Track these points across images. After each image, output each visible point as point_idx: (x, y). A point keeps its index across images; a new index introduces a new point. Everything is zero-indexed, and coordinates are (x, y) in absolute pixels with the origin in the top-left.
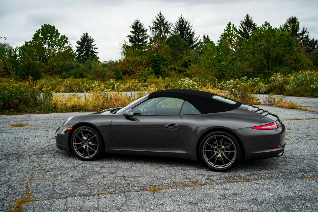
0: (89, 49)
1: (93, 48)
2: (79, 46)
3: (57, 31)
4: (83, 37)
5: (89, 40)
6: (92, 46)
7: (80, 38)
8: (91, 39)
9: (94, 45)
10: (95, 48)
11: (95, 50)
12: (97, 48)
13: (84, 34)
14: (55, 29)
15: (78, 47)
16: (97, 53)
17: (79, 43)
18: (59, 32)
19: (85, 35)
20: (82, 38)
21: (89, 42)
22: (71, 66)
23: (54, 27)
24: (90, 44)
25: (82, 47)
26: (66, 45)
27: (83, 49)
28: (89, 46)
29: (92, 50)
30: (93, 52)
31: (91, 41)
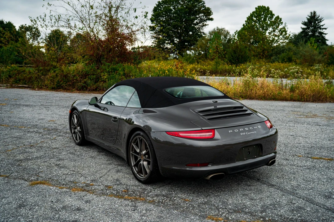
0: (316, 30)
1: (321, 29)
2: (305, 27)
3: (271, 12)
4: (310, 17)
5: (317, 20)
6: (321, 26)
7: (307, 18)
8: (319, 18)
9: (322, 26)
10: (323, 29)
11: (324, 30)
12: (326, 29)
13: (311, 13)
14: (270, 10)
15: (303, 29)
16: (325, 34)
17: (305, 24)
18: (273, 13)
19: (313, 14)
20: (309, 18)
21: (317, 22)
22: (282, 49)
23: (268, 8)
24: (318, 24)
25: (308, 28)
26: (281, 27)
27: (309, 31)
28: (316, 26)
29: (319, 31)
30: (321, 33)
31: (319, 21)
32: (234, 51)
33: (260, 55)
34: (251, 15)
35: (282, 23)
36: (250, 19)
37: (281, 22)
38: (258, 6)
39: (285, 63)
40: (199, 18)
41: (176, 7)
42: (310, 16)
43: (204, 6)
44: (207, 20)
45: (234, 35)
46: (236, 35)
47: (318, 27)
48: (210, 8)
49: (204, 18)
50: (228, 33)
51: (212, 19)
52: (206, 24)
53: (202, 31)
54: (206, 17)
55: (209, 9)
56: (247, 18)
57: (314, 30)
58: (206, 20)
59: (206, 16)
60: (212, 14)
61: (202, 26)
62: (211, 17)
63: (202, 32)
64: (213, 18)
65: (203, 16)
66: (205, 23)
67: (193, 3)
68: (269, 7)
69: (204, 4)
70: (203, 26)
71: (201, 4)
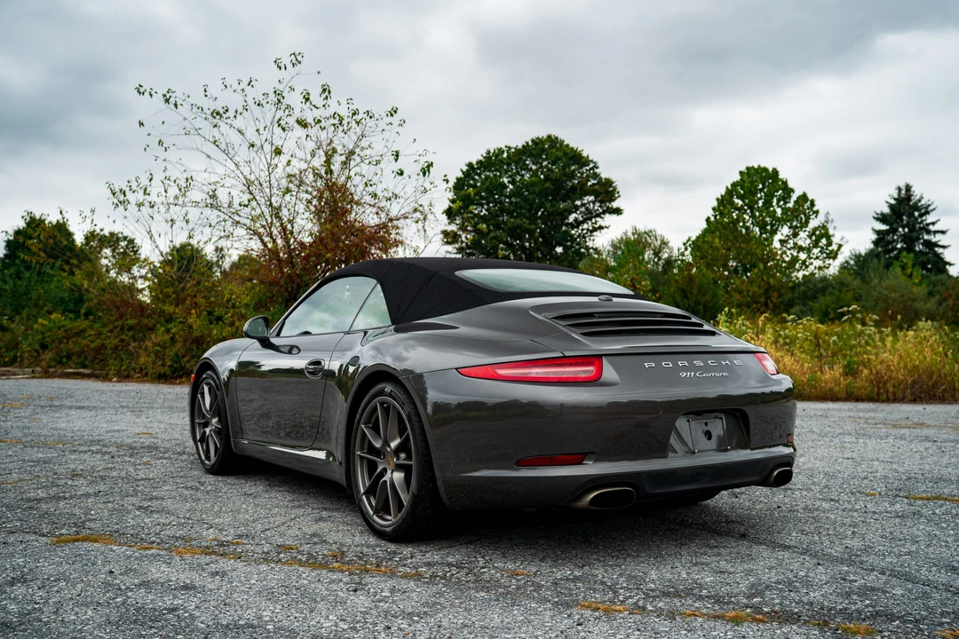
0: (915, 235)
1: (929, 232)
2: (884, 227)
3: (785, 183)
4: (895, 199)
5: (916, 207)
6: (928, 225)
7: (887, 202)
8: (923, 202)
9: (933, 224)
10: (935, 232)
11: (939, 237)
12: (943, 232)
13: (900, 189)
14: (780, 177)
15: (878, 232)
16: (944, 247)
17: (882, 218)
18: (791, 185)
19: (903, 192)
20: (893, 202)
21: (916, 214)
23: (775, 172)
24: (919, 220)
25: (893, 231)
26: (813, 223)
27: (895, 237)
28: (914, 226)
29: (926, 237)
30: (931, 245)
31: (923, 211)
32: (683, 291)
33: (756, 303)
34: (730, 192)
35: (817, 212)
36: (724, 203)
37: (815, 209)
38: (747, 168)
39: (830, 323)
40: (583, 209)
41: (518, 178)
42: (896, 196)
43: (595, 174)
44: (604, 213)
45: (683, 250)
46: (686, 249)
47: (921, 229)
48: (614, 180)
49: (596, 208)
50: (664, 243)
51: (618, 211)
52: (603, 224)
53: (590, 244)
54: (600, 206)
55: (609, 183)
56: (718, 199)
57: (909, 234)
58: (601, 213)
59: (601, 202)
60: (617, 195)
61: (592, 232)
62: (615, 205)
63: (592, 248)
64: (622, 208)
65: (594, 203)
66: (600, 222)
67: (564, 167)
68: (778, 169)
69: (596, 171)
70: (595, 230)
71: (588, 168)
